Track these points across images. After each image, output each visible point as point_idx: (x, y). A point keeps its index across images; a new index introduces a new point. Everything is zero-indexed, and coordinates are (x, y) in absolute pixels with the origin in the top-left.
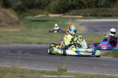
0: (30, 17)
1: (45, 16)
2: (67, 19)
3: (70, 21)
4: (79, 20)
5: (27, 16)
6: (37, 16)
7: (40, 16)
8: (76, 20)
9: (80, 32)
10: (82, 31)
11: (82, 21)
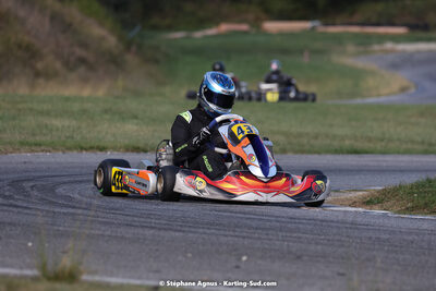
0: (179, 35)
1: (244, 27)
2: (339, 40)
3: (351, 48)
4: (389, 45)
5: (170, 28)
6: (210, 28)
7: (224, 27)
8: (376, 47)
9: (379, 95)
10: (388, 95)
11: (404, 52)
